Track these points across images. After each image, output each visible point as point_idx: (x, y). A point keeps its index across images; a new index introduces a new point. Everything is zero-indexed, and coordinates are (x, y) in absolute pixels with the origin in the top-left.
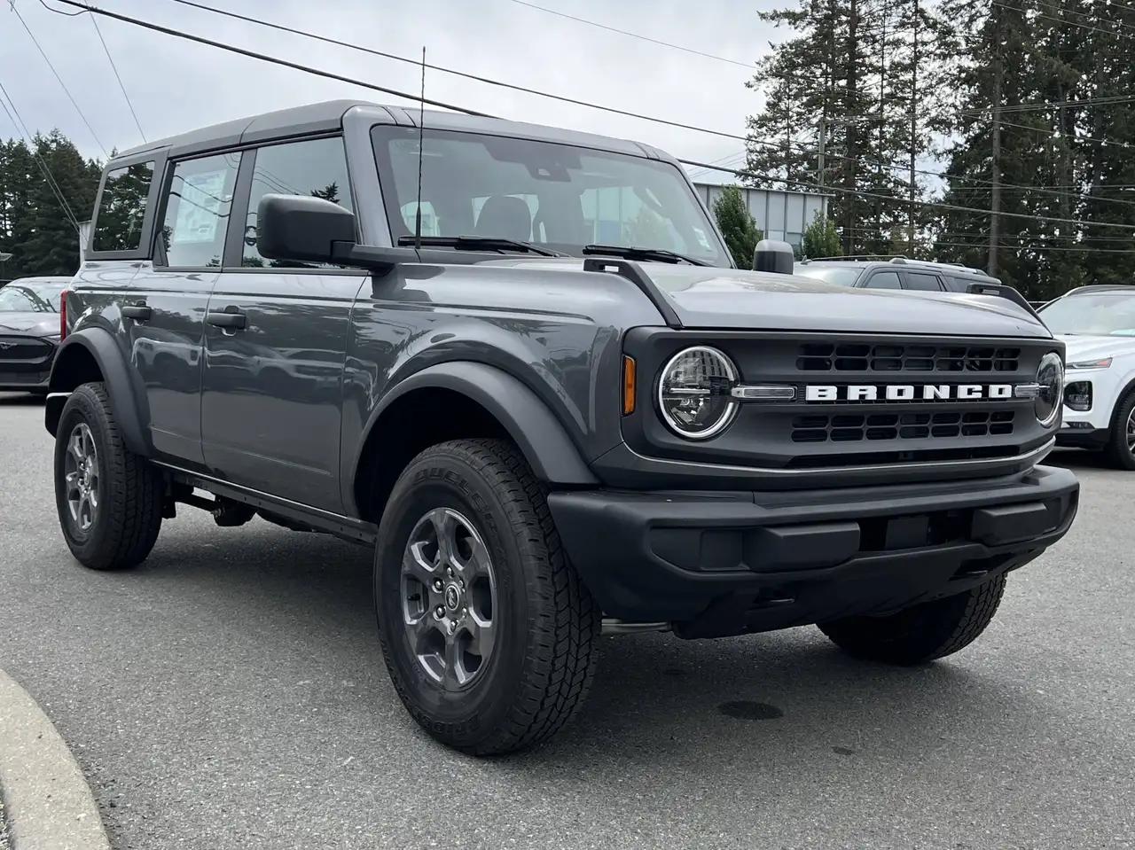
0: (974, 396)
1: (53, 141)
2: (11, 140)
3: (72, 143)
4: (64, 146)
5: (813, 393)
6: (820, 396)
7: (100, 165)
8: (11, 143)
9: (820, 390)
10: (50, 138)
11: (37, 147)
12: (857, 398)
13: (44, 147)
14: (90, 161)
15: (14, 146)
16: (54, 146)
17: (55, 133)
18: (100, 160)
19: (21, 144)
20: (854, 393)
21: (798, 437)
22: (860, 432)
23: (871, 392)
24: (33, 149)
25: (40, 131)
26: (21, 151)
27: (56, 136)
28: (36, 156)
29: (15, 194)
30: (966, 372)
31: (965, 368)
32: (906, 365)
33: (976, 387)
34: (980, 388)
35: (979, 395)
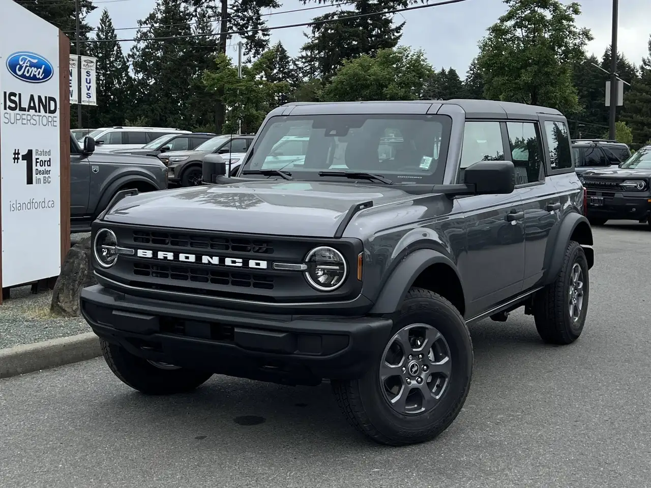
0: (237, 264)
5: (140, 253)
6: (143, 255)
9: (143, 252)
12: (162, 258)
20: (161, 255)
21: (137, 273)
22: (168, 274)
23: (170, 256)
30: (230, 251)
31: (230, 249)
32: (192, 245)
33: (237, 260)
34: (241, 260)
35: (241, 265)
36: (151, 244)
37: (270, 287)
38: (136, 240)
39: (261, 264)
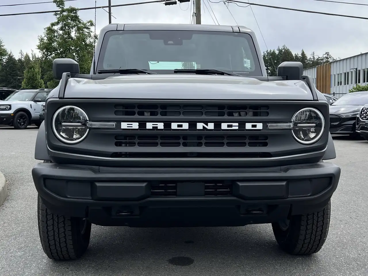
0: (233, 128)
1: (283, 49)
2: (271, 50)
3: (289, 49)
4: (286, 50)
5: (124, 125)
6: (128, 127)
7: (298, 55)
8: (271, 51)
9: (128, 124)
10: (282, 48)
11: (278, 52)
12: (152, 128)
13: (280, 51)
14: (295, 54)
15: (271, 52)
16: (283, 50)
17: (284, 46)
18: (298, 54)
19: (274, 51)
20: (150, 126)
22: (156, 143)
24: (277, 52)
25: (279, 46)
26: (274, 53)
27: (284, 47)
28: (278, 54)
29: (271, 67)
30: (226, 117)
31: (226, 115)
32: (184, 113)
33: (234, 124)
34: (237, 124)
35: (237, 128)
36: (137, 116)
37: (265, 145)
38: (116, 113)
39: (257, 126)
